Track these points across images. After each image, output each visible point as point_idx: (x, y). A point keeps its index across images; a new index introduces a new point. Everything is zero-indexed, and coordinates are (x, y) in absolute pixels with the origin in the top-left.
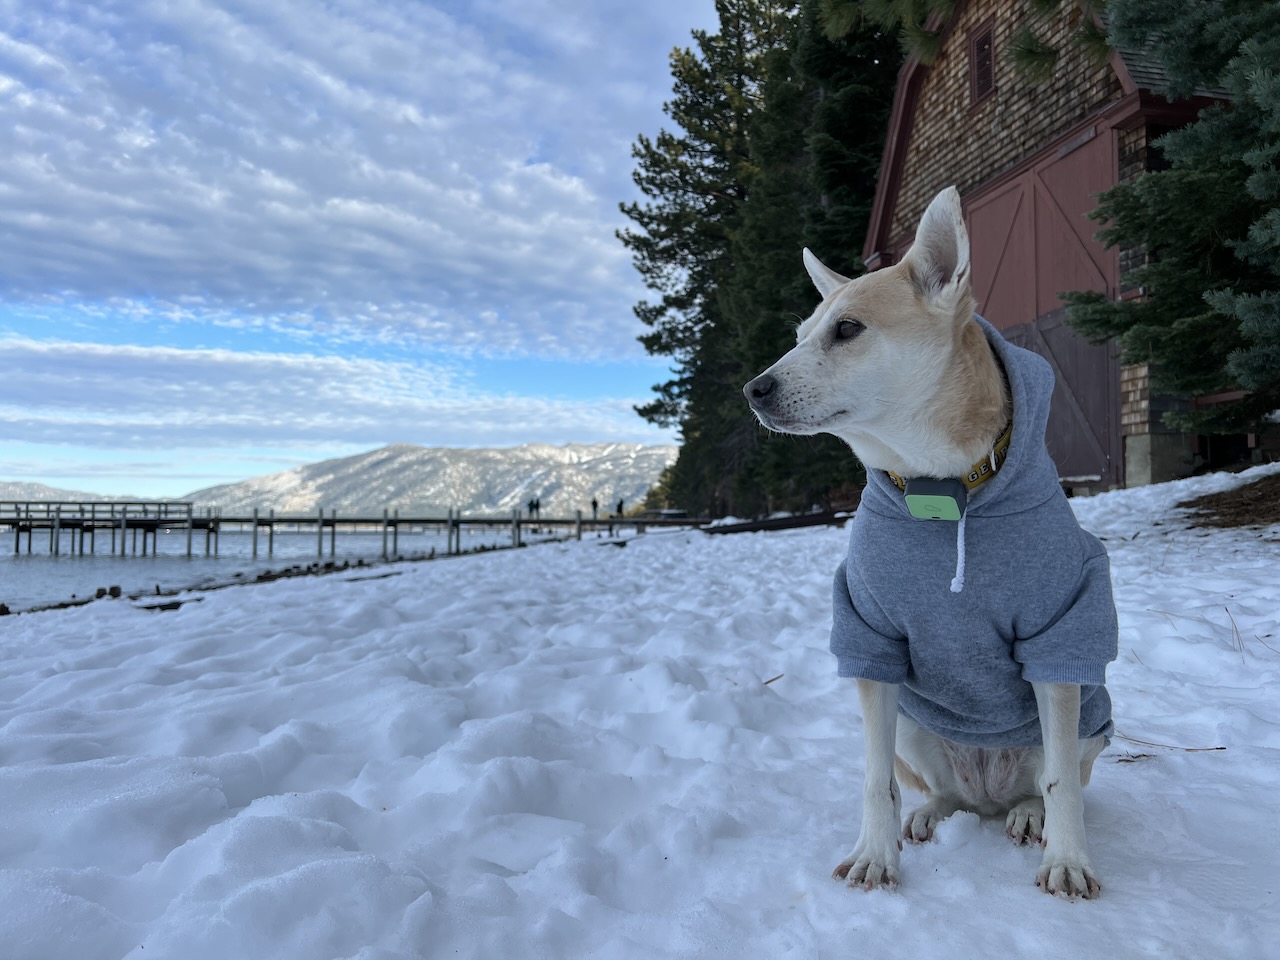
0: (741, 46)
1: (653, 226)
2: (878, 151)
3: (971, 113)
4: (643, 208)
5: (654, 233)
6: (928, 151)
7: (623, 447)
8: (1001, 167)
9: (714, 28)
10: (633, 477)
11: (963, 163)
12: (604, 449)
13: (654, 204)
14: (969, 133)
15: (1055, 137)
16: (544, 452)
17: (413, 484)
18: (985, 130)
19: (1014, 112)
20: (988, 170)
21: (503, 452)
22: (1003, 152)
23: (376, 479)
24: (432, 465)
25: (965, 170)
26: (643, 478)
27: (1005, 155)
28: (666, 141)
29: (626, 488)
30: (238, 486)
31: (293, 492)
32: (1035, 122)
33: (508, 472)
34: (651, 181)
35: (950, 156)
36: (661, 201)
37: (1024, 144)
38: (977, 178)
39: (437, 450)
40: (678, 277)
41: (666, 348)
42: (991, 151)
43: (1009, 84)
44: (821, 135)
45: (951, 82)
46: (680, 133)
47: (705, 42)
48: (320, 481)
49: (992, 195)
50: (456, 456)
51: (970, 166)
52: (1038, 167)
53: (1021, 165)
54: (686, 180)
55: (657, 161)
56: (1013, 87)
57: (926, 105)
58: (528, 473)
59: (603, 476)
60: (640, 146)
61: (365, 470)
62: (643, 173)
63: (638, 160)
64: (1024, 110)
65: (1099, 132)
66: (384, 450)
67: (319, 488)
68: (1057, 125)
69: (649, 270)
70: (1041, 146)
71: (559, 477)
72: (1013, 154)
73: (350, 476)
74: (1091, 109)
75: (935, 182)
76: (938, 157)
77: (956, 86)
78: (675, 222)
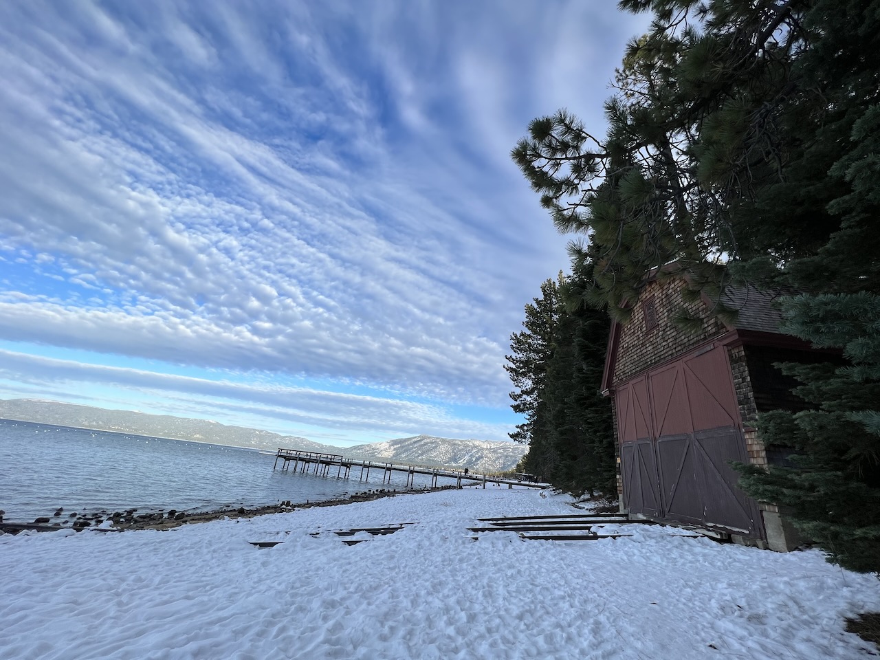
0: (551, 303)
1: (518, 364)
2: (605, 346)
3: (647, 334)
4: (514, 358)
5: (519, 367)
6: (628, 348)
7: (508, 444)
8: (664, 358)
9: (541, 297)
10: (511, 456)
11: (645, 354)
12: (500, 444)
13: (518, 356)
14: (647, 342)
15: (691, 347)
16: (477, 443)
17: (428, 451)
18: (655, 341)
19: (668, 335)
20: (658, 358)
21: (461, 441)
22: (665, 351)
23: (415, 448)
24: (435, 444)
25: (647, 357)
26: (516, 458)
27: (666, 352)
28: (522, 335)
29: (508, 461)
30: (368, 445)
31: (386, 450)
32: (680, 339)
33: (463, 449)
34: (517, 348)
35: (639, 351)
36: (521, 355)
37: (675, 348)
38: (653, 361)
39: (437, 438)
40: (528, 383)
41: (522, 411)
42: (659, 351)
43: (664, 323)
44: (580, 339)
45: (636, 321)
46: (529, 332)
47: (538, 302)
48: (395, 447)
49: (661, 370)
50: (444, 441)
51: (649, 356)
52: (685, 359)
53: (674, 358)
54: (530, 349)
55: (520, 343)
56: (666, 324)
57: (626, 329)
58: (470, 451)
59: (499, 455)
60: (513, 336)
61: (411, 444)
62: (515, 346)
63: (512, 341)
64: (673, 334)
65: (716, 346)
66: (419, 437)
67: (395, 449)
68: (692, 342)
69: (516, 380)
70: (684, 351)
71: (482, 454)
72: (670, 352)
73: (406, 445)
74: (709, 336)
75: (632, 362)
76: (633, 351)
77: (639, 322)
78: (526, 363)
